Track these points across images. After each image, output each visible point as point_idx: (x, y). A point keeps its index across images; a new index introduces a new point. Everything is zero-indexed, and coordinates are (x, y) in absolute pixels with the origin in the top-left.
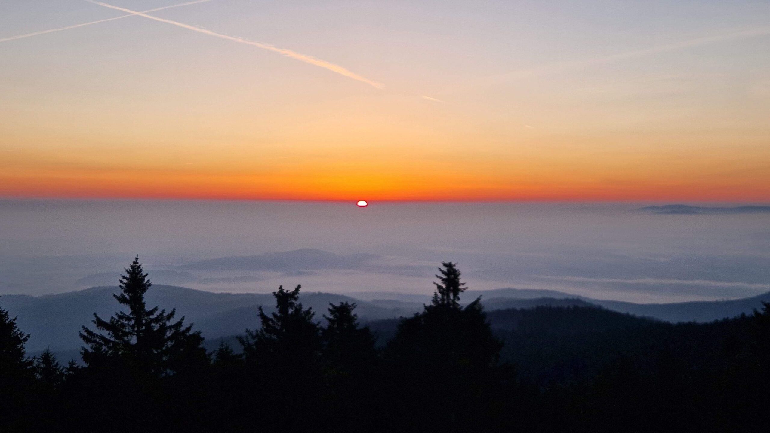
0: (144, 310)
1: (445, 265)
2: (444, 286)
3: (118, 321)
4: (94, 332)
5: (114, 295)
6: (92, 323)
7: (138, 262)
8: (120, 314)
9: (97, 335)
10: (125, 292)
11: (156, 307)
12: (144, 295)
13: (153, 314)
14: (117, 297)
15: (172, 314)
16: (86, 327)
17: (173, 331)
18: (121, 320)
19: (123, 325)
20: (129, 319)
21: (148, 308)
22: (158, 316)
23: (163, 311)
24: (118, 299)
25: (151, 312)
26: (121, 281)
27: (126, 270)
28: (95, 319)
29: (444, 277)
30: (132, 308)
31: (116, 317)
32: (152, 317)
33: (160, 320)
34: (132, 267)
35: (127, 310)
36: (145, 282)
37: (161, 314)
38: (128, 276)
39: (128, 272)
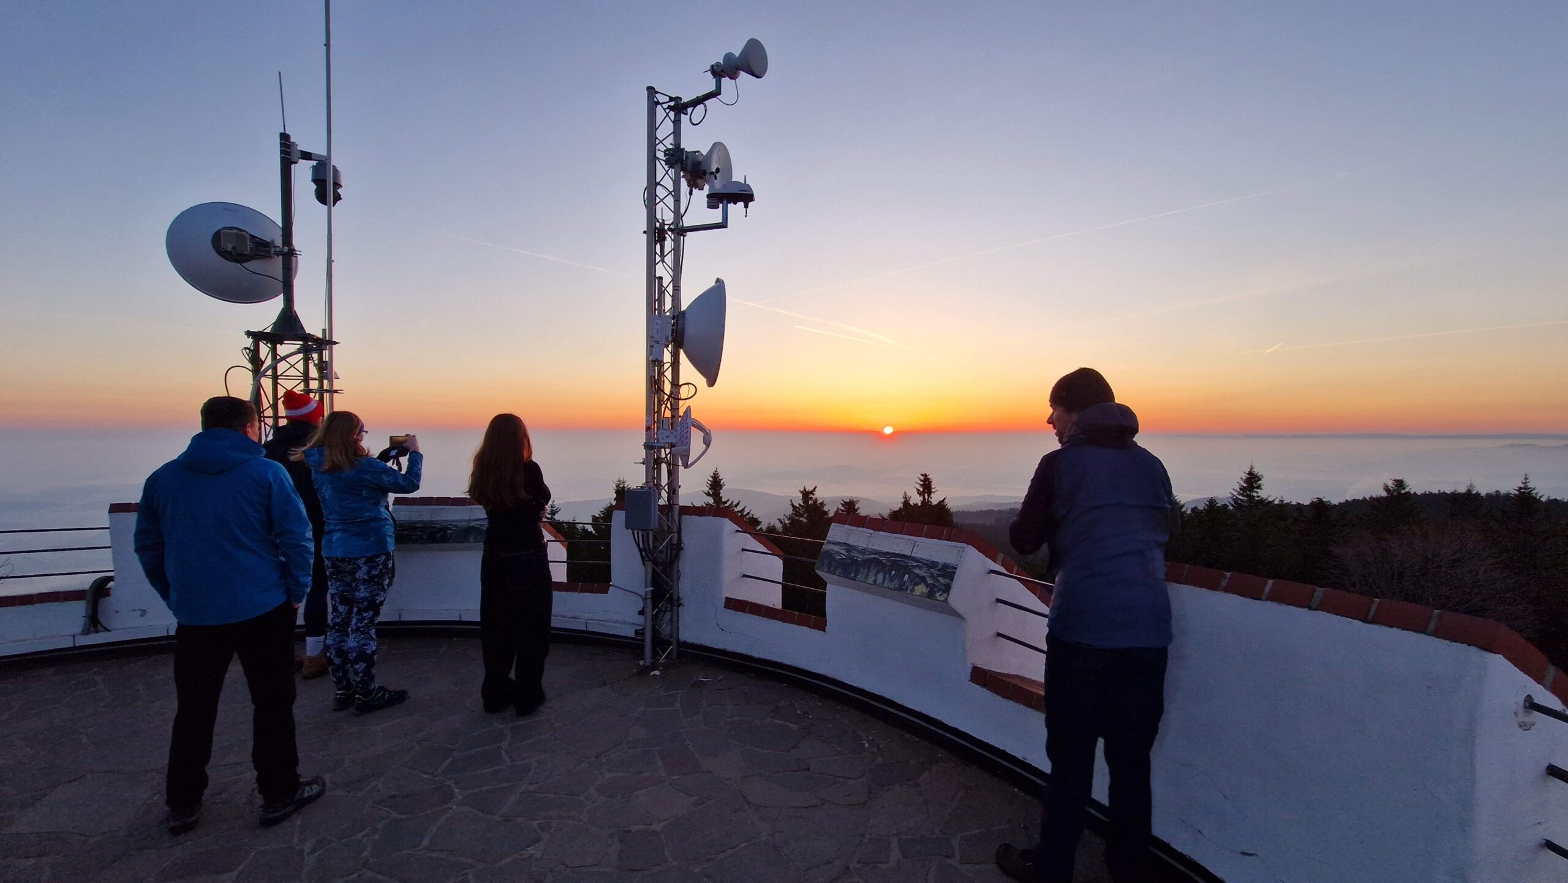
0: (721, 500)
1: (923, 475)
2: (921, 490)
10: (710, 489)
11: (729, 499)
12: (721, 491)
14: (705, 492)
15: (738, 503)
17: (740, 512)
18: (707, 506)
20: (712, 506)
21: (724, 500)
23: (732, 502)
24: (706, 494)
25: (726, 502)
26: (708, 483)
29: (922, 483)
30: (714, 499)
32: (726, 505)
34: (714, 474)
35: (711, 501)
36: (721, 483)
37: (732, 504)
38: (711, 479)
39: (712, 477)
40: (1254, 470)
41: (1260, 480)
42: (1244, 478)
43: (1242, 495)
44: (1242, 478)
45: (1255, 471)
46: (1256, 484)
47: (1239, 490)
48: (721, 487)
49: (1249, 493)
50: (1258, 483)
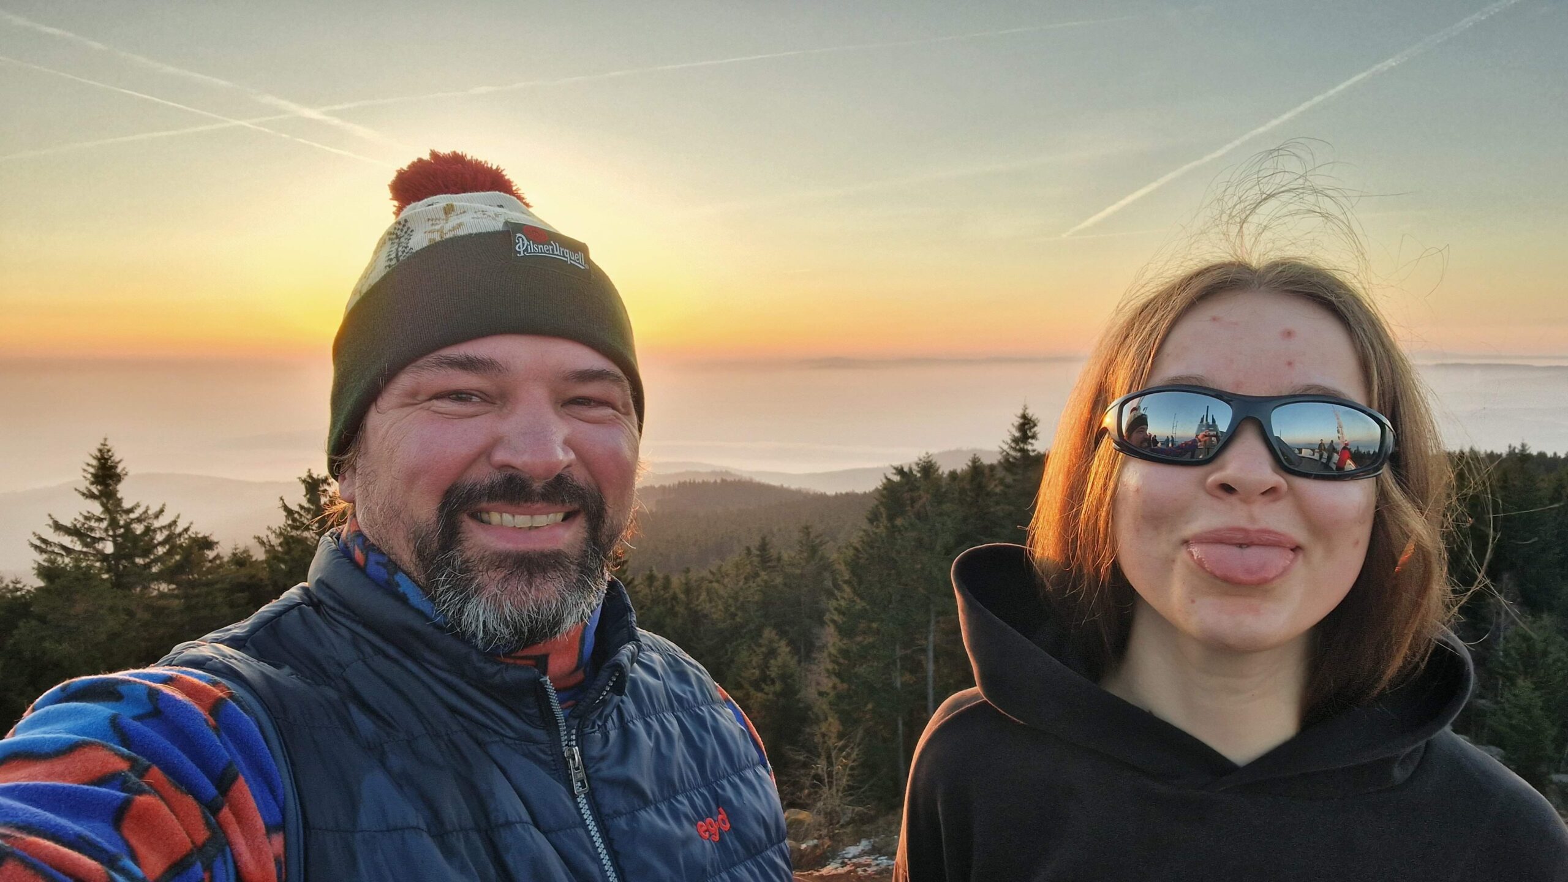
0: (121, 507)
3: (84, 524)
4: (50, 540)
5: (76, 490)
6: (48, 527)
7: (107, 443)
8: (86, 514)
9: (55, 544)
10: (91, 484)
11: (138, 503)
12: (119, 488)
13: (134, 512)
14: (80, 492)
15: (162, 511)
16: (38, 532)
17: (166, 533)
18: (88, 522)
19: (92, 529)
20: (100, 520)
21: (126, 505)
22: (141, 515)
23: (148, 508)
24: (84, 494)
25: (131, 511)
26: (85, 470)
27: (91, 455)
28: (51, 522)
30: (103, 505)
31: (82, 520)
32: (132, 516)
33: (144, 520)
34: (100, 451)
35: (96, 508)
36: (119, 470)
37: (146, 512)
38: (94, 463)
39: (94, 458)
40: (1027, 411)
41: (1035, 425)
42: (1016, 424)
43: (1015, 449)
44: (1013, 424)
45: (1030, 413)
46: (1030, 431)
47: (1009, 442)
48: (118, 478)
49: (1022, 445)
50: (1033, 430)
